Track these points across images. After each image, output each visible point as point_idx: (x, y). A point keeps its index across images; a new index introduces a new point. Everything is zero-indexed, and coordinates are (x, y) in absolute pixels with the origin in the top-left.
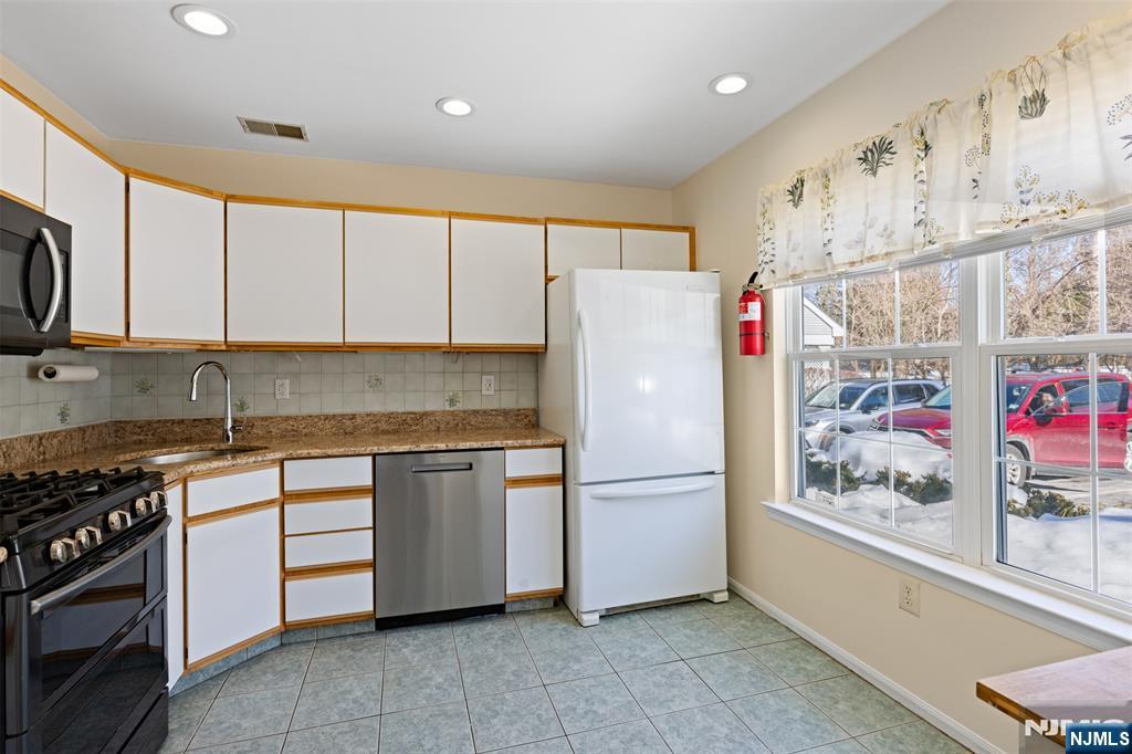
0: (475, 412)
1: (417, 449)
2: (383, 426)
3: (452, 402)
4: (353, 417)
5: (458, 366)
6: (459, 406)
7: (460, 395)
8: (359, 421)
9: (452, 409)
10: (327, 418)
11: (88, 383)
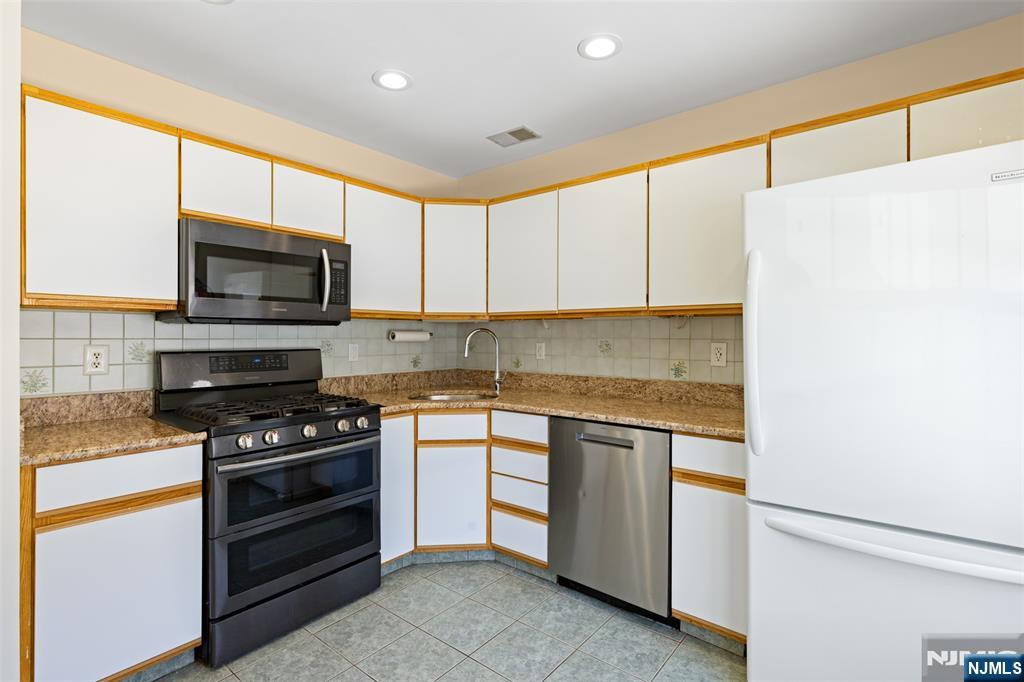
0: (701, 386)
1: (579, 417)
2: (610, 390)
3: (678, 371)
4: (586, 379)
5: (685, 332)
6: (685, 377)
7: (687, 364)
8: (591, 383)
9: (677, 379)
10: (568, 378)
11: (422, 343)
